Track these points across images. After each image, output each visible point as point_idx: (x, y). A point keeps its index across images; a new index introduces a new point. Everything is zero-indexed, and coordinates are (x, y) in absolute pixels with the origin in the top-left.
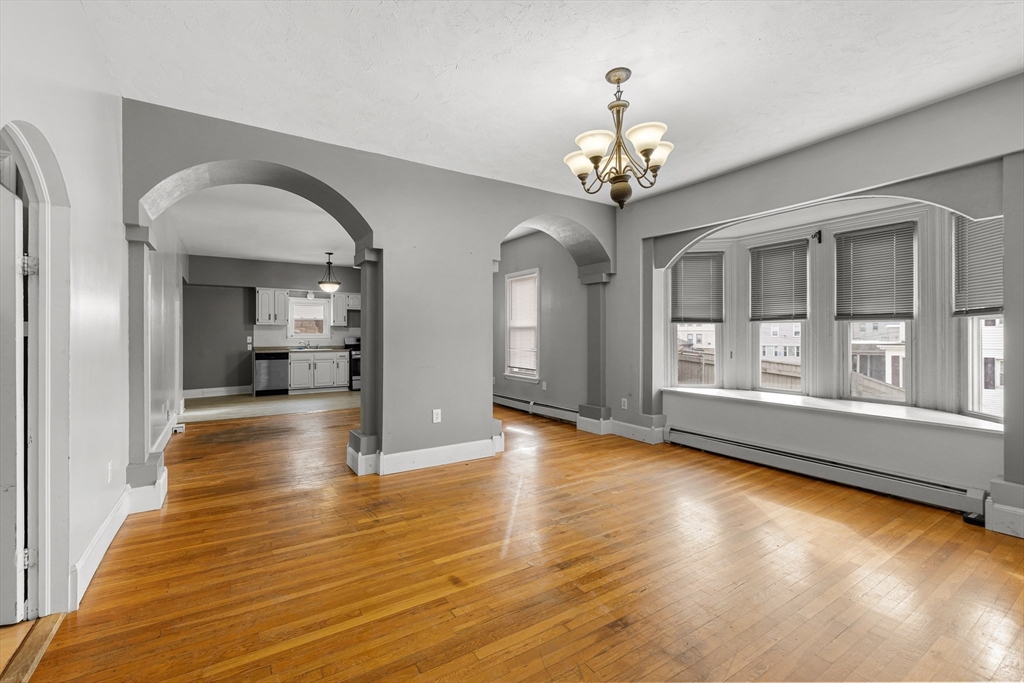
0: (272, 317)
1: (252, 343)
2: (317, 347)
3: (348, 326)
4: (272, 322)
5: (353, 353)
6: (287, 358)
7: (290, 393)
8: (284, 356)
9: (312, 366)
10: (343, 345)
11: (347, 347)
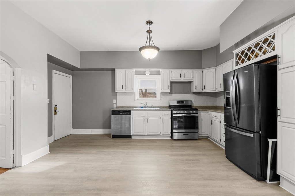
0: (124, 87)
1: (116, 104)
2: (152, 107)
3: (171, 93)
4: (124, 90)
5: (174, 112)
6: (130, 114)
7: (133, 138)
8: (128, 113)
9: (146, 120)
10: (168, 105)
11: (170, 107)
